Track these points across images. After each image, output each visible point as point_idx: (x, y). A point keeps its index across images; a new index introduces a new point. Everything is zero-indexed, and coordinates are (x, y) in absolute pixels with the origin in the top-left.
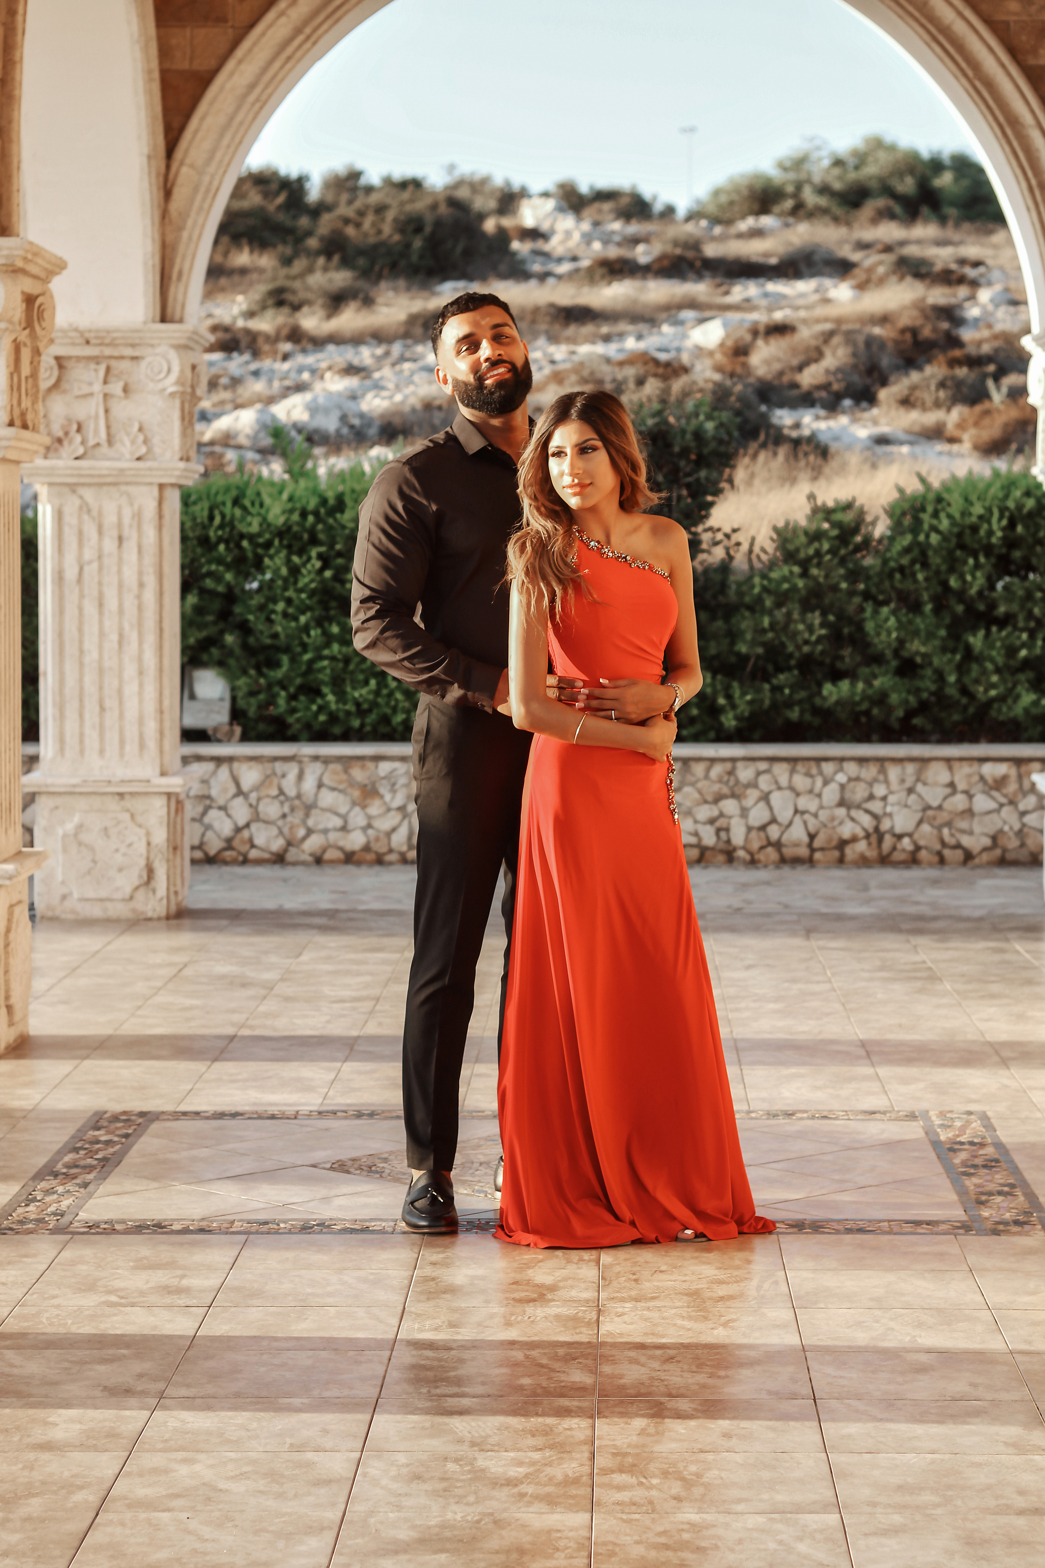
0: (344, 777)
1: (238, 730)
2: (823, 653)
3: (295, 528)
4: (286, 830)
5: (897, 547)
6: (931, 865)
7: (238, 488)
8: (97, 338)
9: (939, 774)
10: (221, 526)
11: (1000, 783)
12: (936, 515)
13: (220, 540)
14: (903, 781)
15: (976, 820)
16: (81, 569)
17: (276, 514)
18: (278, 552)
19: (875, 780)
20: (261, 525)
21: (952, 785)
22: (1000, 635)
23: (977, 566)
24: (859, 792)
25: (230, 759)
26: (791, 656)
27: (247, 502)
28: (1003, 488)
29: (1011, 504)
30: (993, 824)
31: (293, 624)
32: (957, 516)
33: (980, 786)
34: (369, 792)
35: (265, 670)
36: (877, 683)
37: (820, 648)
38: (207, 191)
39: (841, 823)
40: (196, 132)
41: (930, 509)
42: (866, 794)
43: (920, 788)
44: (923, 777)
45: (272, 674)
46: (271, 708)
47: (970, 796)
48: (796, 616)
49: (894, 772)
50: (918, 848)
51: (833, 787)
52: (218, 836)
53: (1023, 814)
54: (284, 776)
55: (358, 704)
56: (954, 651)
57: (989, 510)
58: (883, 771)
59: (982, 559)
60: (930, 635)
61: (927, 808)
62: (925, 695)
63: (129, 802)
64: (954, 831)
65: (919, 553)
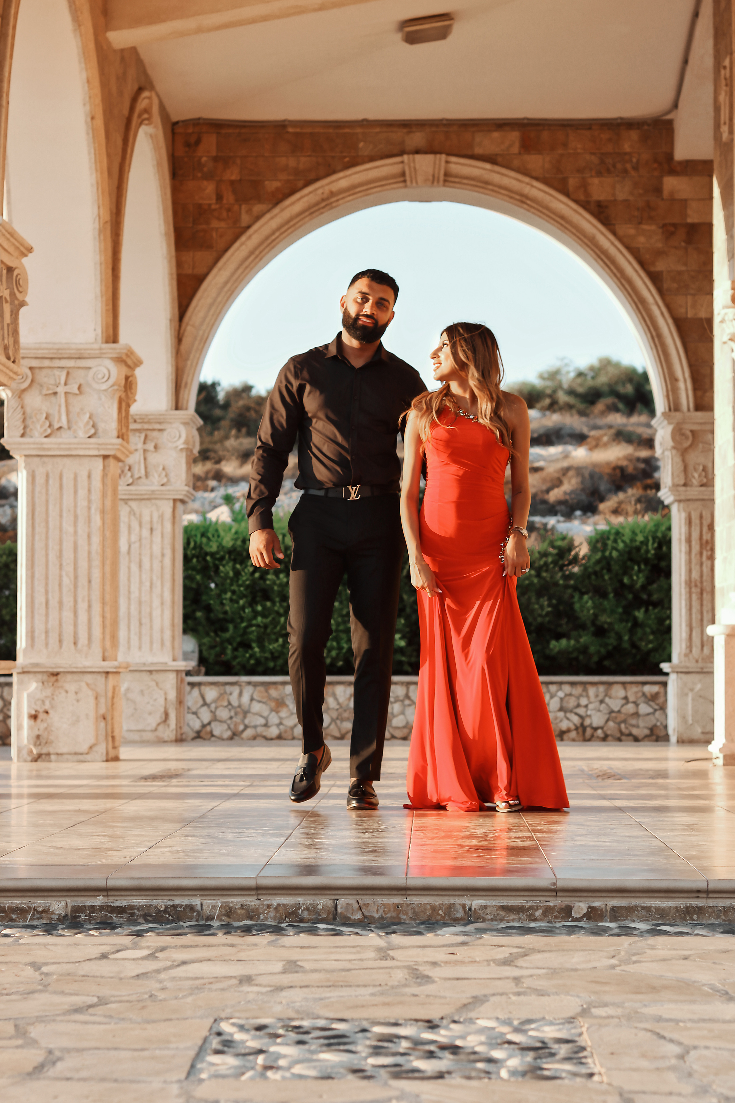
0: (266, 694)
1: (203, 670)
2: (549, 622)
3: (239, 549)
4: (232, 726)
5: (593, 560)
6: (614, 741)
7: (204, 527)
8: (140, 419)
9: (618, 692)
10: (194, 548)
11: (654, 697)
12: (615, 541)
13: (194, 556)
14: (597, 696)
15: (641, 719)
16: (130, 546)
17: (227, 541)
18: (228, 563)
19: (581, 695)
20: (218, 547)
21: (626, 698)
22: (654, 612)
23: (640, 571)
24: (572, 702)
25: (199, 684)
27: (210, 535)
28: (655, 526)
29: (659, 535)
30: (652, 721)
31: (236, 605)
32: (628, 541)
33: (643, 699)
34: (281, 703)
35: (220, 633)
36: (582, 640)
37: (547, 619)
38: (203, 338)
39: (561, 721)
40: (196, 306)
41: (612, 537)
42: (575, 704)
43: (607, 700)
44: (609, 694)
45: (223, 635)
46: (223, 656)
47: (636, 704)
48: (533, 600)
49: (592, 691)
50: (606, 733)
51: (556, 700)
52: (192, 729)
54: (231, 694)
55: (272, 653)
56: (627, 621)
57: (647, 538)
58: (585, 690)
59: (643, 567)
60: (613, 612)
61: (612, 712)
62: (610, 648)
63: (155, 676)
64: (627, 726)
65: (606, 563)
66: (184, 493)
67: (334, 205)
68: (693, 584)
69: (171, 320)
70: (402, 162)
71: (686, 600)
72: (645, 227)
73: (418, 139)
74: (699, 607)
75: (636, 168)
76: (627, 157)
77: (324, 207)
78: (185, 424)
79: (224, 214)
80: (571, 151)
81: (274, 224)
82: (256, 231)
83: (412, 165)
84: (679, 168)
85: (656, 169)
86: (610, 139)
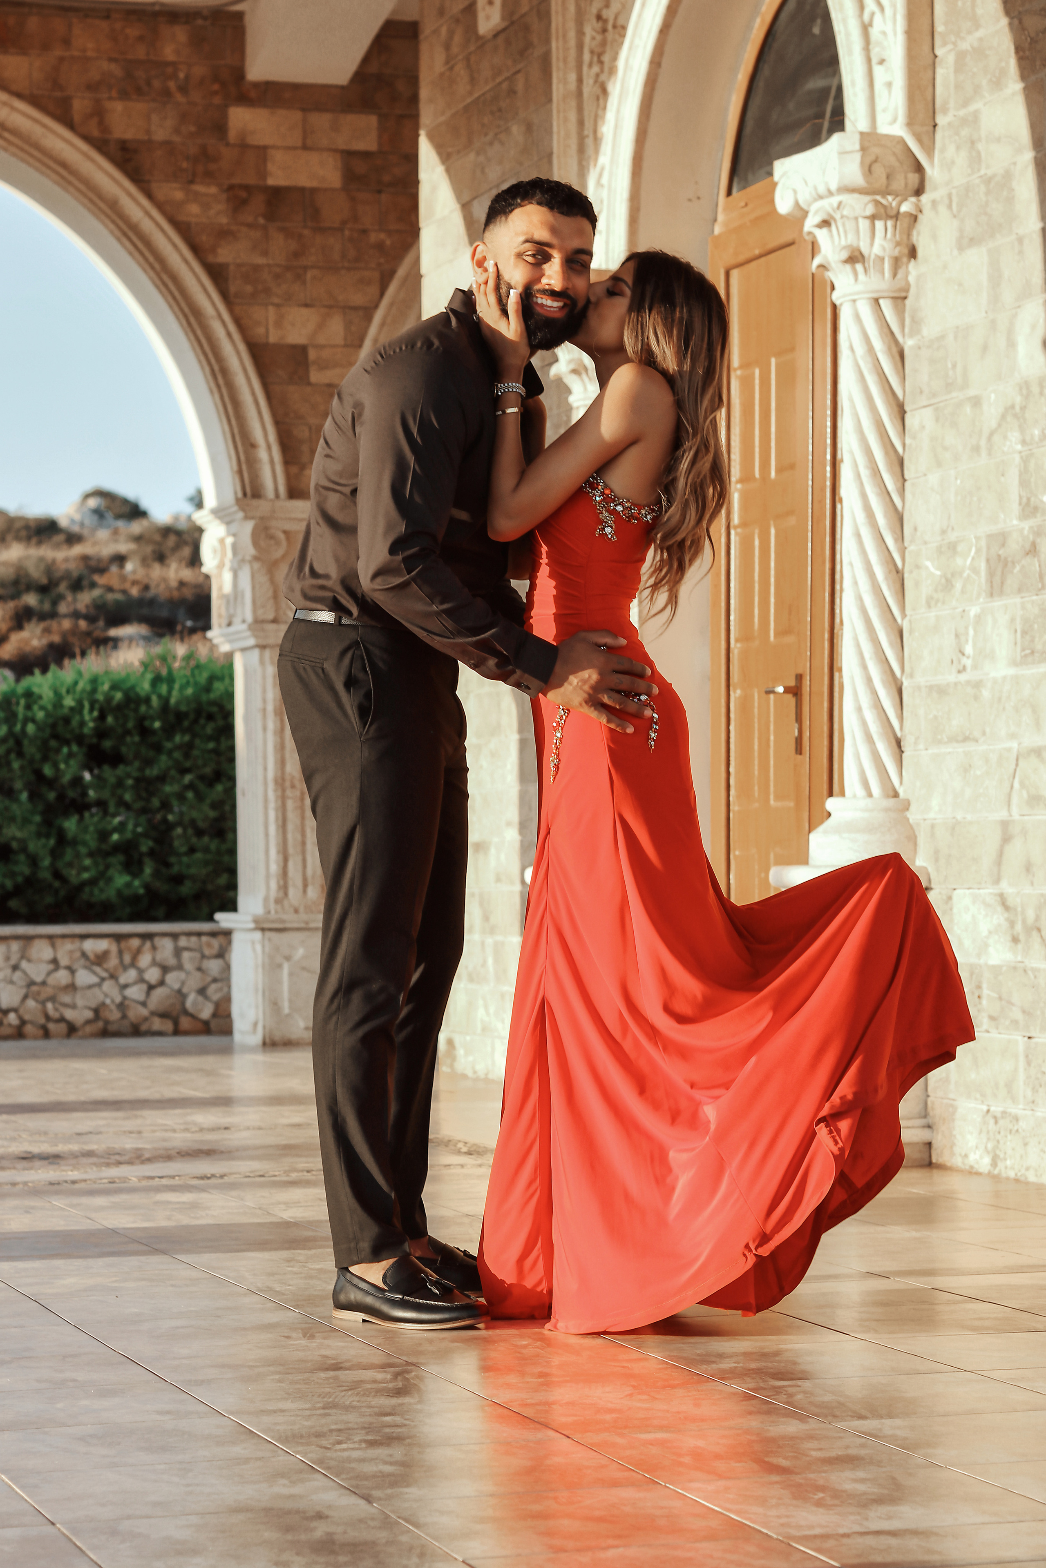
6: (35, 1038)
9: (42, 951)
11: (101, 959)
14: (8, 958)
15: (78, 994)
21: (55, 961)
23: (71, 755)
30: (96, 997)
33: (82, 961)
43: (24, 964)
44: (27, 954)
47: (72, 971)
50: (23, 1022)
53: (126, 986)
57: (80, 703)
59: (75, 748)
61: (32, 983)
62: (20, 879)
64: (57, 1005)
68: (288, 784)
71: (276, 810)
72: (199, 188)
74: (298, 822)
75: (183, 89)
76: (169, 70)
80: (76, 53)
84: (253, 94)
85: (216, 93)
86: (141, 38)
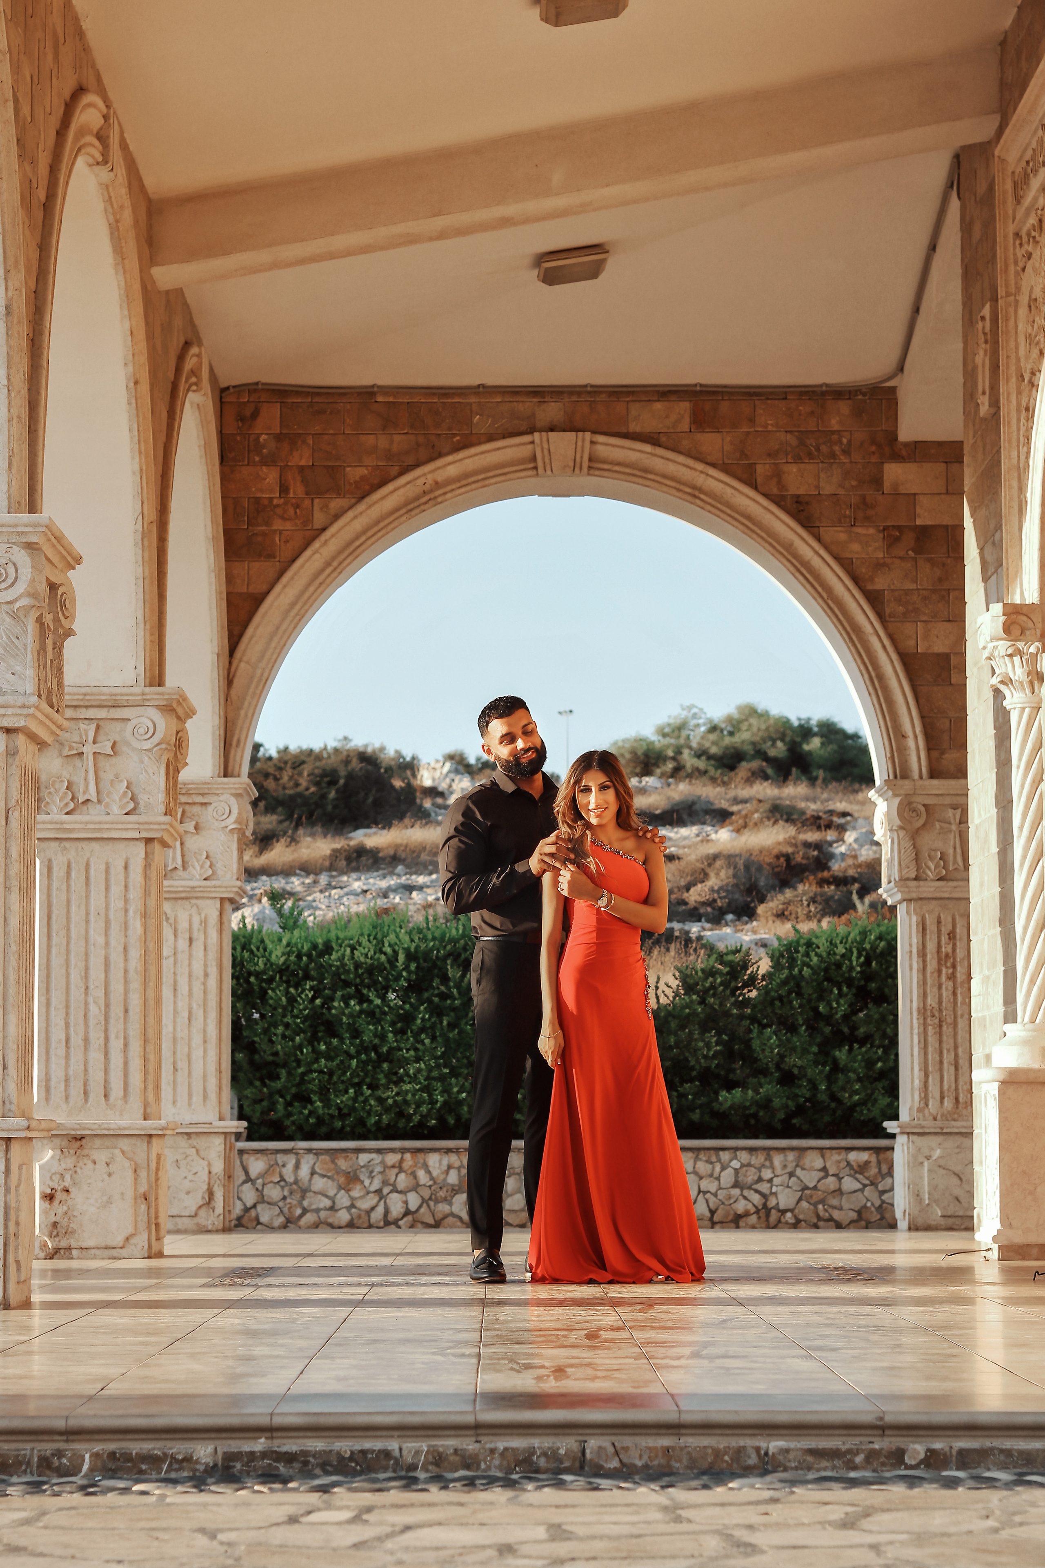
0: (332, 1166)
2: (717, 1066)
3: (292, 967)
4: (286, 1210)
5: (777, 981)
6: (808, 1229)
9: (815, 1161)
11: (863, 1168)
12: (807, 955)
14: (785, 1166)
15: (844, 1197)
17: (277, 955)
18: (278, 986)
19: (763, 1166)
20: (265, 964)
21: (824, 1169)
22: (860, 1052)
23: (841, 995)
24: (750, 1176)
26: (693, 1068)
28: (860, 933)
29: (867, 946)
30: (859, 1201)
31: (290, 1044)
32: (824, 954)
33: (847, 1170)
34: (352, 1179)
35: (267, 1081)
36: (763, 1090)
37: (715, 1062)
38: (260, 680)
39: (736, 1201)
40: (252, 635)
41: (801, 949)
42: (756, 1178)
43: (799, 1172)
44: (801, 1164)
45: (273, 1084)
46: (271, 1113)
47: (840, 1179)
48: (696, 1035)
49: (778, 1160)
51: (729, 1172)
53: (883, 1192)
54: (284, 1166)
55: (340, 1109)
56: (824, 1065)
57: (850, 951)
58: (769, 1158)
59: (845, 989)
60: (805, 1051)
61: (806, 1188)
62: (801, 1100)
63: (194, 1141)
64: (827, 1207)
65: (795, 984)
66: (236, 889)
67: (439, 500)
68: (929, 1013)
69: (218, 655)
70: (533, 442)
71: (919, 1034)
72: (860, 530)
73: (553, 411)
74: (937, 1045)
75: (846, 452)
76: (835, 437)
77: (426, 503)
78: (237, 796)
79: (291, 511)
80: (759, 429)
81: (358, 525)
82: (333, 536)
83: (546, 446)
84: (904, 453)
85: (873, 453)
86: (812, 413)
